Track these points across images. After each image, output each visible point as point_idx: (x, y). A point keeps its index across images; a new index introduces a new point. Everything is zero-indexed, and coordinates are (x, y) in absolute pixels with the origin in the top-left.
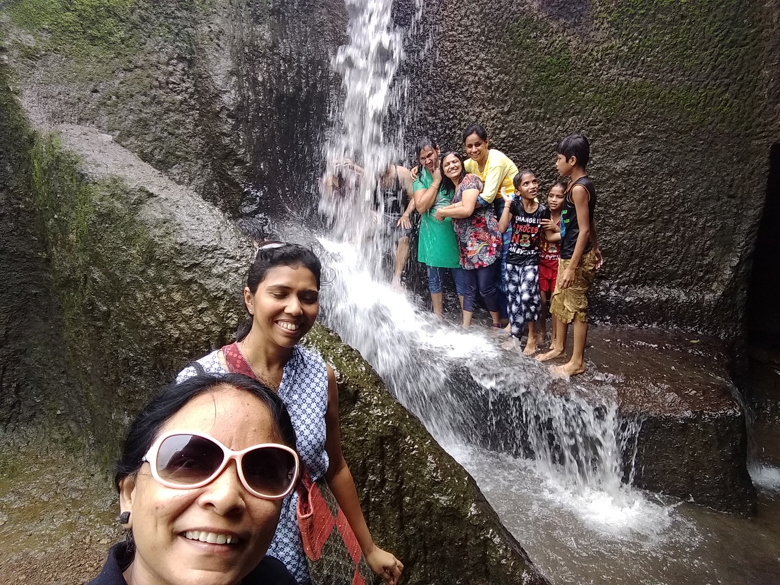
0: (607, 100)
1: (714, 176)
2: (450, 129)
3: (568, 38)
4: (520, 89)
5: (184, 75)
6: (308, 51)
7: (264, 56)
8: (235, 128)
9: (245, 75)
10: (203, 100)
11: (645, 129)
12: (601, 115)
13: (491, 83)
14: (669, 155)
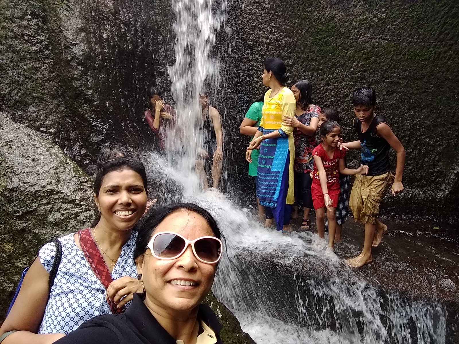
0: (364, 56)
1: (441, 110)
2: (250, 77)
3: (335, 12)
4: (300, 48)
5: (38, 29)
6: (143, 19)
7: (108, 19)
8: (84, 73)
9: (93, 32)
10: (57, 51)
11: (391, 77)
12: (359, 67)
13: (279, 44)
14: (409, 95)
